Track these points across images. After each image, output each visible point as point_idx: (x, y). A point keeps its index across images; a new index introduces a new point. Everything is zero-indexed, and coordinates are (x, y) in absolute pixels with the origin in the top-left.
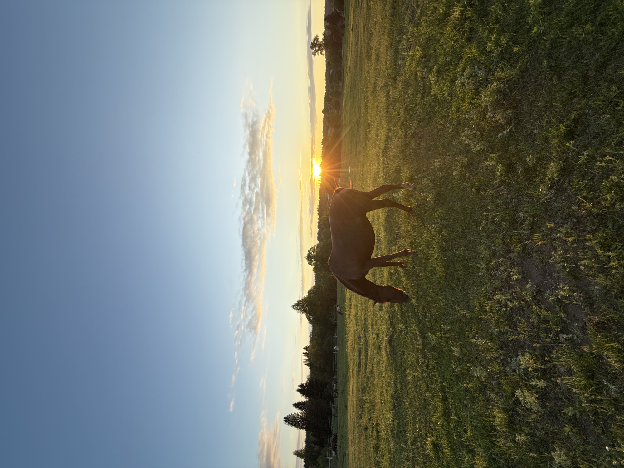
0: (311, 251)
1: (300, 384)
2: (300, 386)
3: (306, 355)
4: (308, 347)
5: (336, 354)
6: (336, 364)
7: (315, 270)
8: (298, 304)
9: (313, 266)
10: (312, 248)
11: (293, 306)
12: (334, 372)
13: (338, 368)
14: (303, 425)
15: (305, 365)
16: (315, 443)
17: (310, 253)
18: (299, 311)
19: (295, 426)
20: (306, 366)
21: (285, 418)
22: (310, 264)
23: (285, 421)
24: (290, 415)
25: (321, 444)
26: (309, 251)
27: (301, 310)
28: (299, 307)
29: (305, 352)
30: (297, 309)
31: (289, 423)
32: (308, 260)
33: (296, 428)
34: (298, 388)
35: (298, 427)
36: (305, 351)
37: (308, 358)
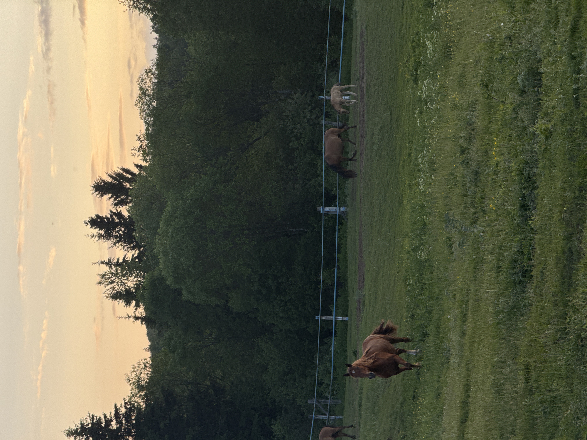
12: (327, 333)
13: (353, 306)
15: (116, 296)
20: (120, 304)
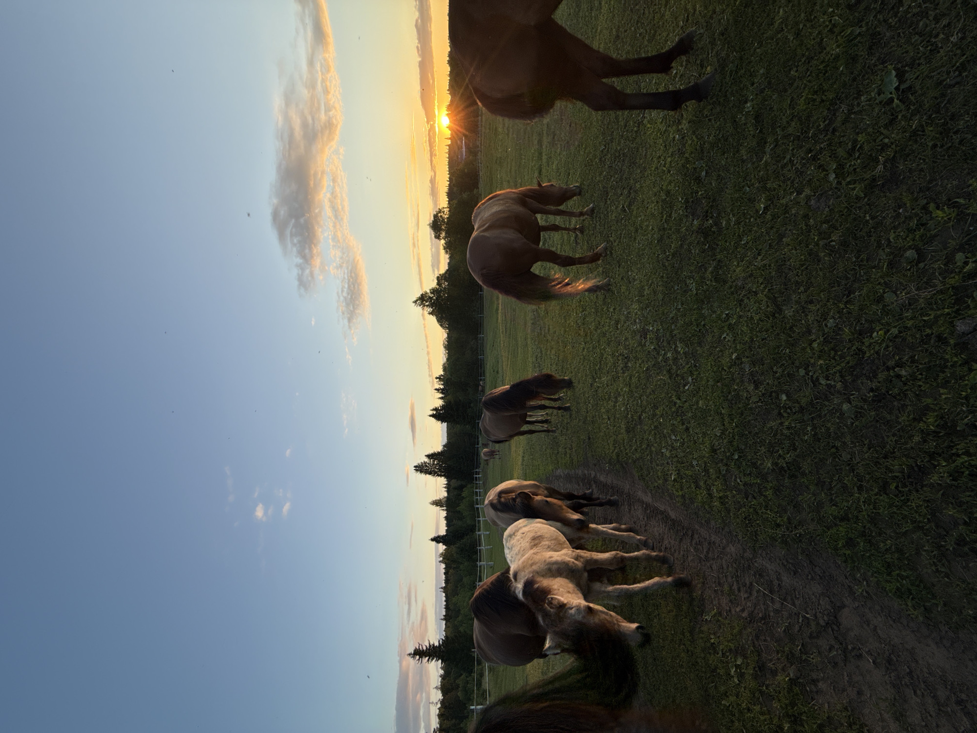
1: (433, 407)
2: (433, 410)
3: (440, 391)
4: (442, 375)
14: (442, 472)
19: (430, 473)
21: (415, 467)
23: (417, 470)
24: (422, 463)
29: (437, 388)
31: (421, 472)
34: (431, 413)
35: (434, 475)
37: (443, 396)
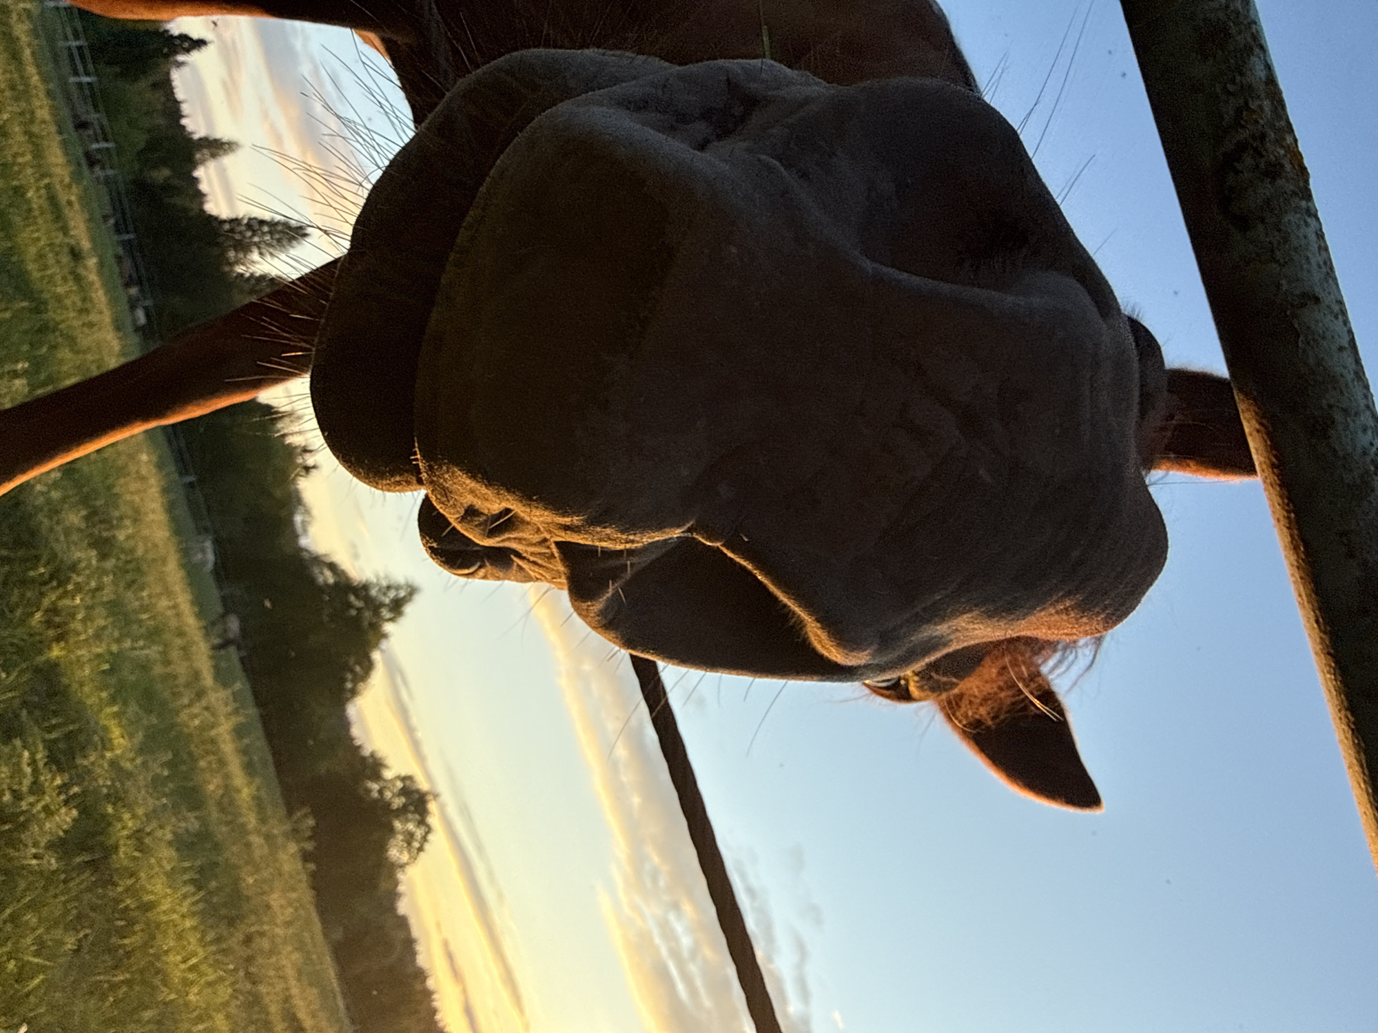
0: (419, 833)
5: (181, 474)
6: (169, 441)
7: (374, 767)
8: (397, 607)
9: (388, 774)
10: (420, 849)
11: (412, 591)
14: (232, 231)
16: (167, 188)
17: (422, 822)
18: (384, 583)
22: (403, 779)
25: (143, 192)
26: (429, 830)
27: (380, 590)
28: (392, 594)
30: (398, 588)
32: (418, 791)
33: (255, 219)
36: (310, 460)
